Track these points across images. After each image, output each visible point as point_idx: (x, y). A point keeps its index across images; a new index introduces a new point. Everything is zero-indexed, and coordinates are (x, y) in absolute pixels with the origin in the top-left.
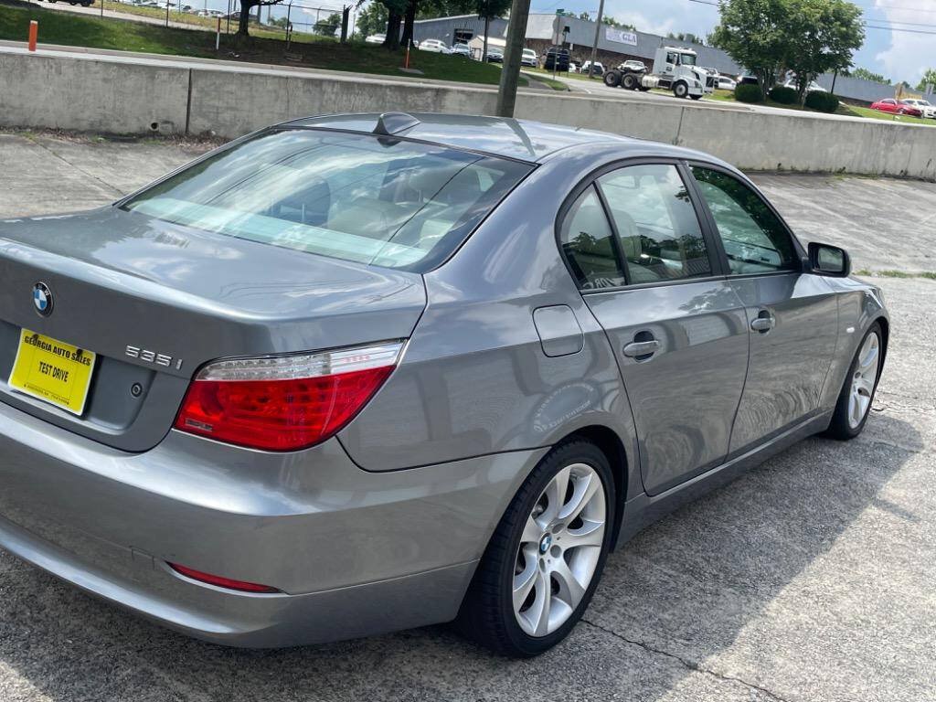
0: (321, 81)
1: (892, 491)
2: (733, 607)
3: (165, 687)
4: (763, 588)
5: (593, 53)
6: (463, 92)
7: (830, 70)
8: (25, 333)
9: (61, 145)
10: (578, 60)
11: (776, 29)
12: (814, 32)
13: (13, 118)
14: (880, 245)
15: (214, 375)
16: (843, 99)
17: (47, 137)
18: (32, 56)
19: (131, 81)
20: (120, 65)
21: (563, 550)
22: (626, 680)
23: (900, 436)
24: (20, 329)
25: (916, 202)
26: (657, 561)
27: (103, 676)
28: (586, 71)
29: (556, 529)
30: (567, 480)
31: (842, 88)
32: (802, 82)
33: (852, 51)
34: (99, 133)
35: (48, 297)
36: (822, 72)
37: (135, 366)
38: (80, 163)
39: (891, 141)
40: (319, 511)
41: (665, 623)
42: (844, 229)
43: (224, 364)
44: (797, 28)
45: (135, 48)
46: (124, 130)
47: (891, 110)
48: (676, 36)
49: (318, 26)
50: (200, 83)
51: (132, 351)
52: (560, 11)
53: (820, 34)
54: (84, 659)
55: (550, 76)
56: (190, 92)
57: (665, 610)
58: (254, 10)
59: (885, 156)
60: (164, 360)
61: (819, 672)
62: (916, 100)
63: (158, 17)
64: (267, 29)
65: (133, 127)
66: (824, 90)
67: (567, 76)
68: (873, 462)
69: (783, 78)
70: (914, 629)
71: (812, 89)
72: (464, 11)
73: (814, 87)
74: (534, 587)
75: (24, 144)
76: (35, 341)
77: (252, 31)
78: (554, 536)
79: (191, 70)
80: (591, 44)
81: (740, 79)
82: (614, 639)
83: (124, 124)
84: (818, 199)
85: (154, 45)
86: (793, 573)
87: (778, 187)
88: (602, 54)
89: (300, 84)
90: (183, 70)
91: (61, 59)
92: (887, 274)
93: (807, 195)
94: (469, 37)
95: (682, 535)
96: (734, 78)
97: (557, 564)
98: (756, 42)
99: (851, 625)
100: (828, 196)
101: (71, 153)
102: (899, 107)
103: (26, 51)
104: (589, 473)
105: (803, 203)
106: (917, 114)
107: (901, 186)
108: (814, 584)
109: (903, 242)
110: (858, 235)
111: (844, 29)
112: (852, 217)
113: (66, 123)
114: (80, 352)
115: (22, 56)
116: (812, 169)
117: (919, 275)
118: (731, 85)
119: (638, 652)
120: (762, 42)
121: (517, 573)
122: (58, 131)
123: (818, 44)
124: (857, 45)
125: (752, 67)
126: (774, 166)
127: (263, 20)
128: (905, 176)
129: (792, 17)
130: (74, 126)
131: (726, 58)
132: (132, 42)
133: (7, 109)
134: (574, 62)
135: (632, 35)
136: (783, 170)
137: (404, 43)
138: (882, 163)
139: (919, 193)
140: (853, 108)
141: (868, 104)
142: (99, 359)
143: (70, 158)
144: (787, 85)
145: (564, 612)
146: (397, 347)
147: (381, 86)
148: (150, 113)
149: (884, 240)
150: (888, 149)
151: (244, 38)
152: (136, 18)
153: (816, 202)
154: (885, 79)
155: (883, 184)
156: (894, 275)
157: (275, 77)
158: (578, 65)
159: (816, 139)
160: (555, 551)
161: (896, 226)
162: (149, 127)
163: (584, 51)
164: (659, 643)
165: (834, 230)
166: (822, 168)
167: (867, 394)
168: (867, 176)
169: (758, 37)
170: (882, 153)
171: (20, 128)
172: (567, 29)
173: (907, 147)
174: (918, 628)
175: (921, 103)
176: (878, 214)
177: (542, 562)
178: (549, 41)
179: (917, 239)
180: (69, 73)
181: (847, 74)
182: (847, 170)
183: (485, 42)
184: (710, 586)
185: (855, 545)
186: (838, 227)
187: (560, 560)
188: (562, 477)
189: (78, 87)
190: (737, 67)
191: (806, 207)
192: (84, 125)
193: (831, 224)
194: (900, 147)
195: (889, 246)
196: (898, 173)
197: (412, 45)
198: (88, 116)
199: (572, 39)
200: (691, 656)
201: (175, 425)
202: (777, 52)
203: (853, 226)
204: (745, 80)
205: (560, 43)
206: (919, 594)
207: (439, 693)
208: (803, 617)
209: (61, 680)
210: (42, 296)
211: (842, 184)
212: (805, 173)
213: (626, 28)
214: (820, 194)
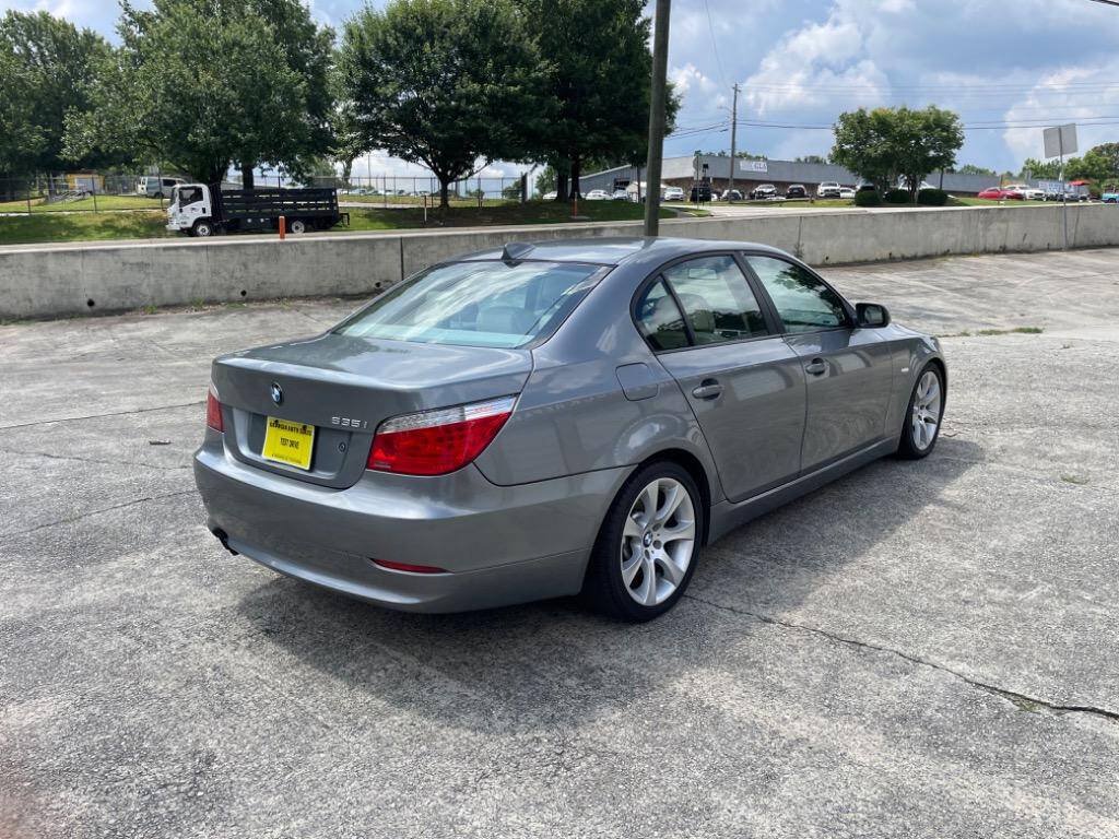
0: (502, 234)
1: (948, 492)
2: (805, 580)
3: (386, 654)
4: (829, 566)
5: (731, 183)
6: (615, 228)
7: (937, 170)
8: (270, 420)
9: (310, 308)
10: (719, 190)
11: (885, 142)
12: (918, 139)
13: (274, 292)
14: (980, 310)
15: (390, 430)
16: (953, 193)
17: (300, 303)
18: (281, 243)
19: (357, 252)
20: (348, 241)
21: (663, 543)
22: (716, 632)
23: (965, 453)
24: (265, 418)
25: (1013, 271)
26: (749, 555)
27: (344, 651)
28: (726, 199)
29: (656, 528)
30: (657, 490)
31: (949, 184)
32: (913, 182)
33: (955, 151)
34: (337, 296)
35: (280, 393)
36: (929, 172)
37: (338, 431)
38: (324, 320)
39: (988, 223)
40: (473, 513)
41: (750, 594)
42: (948, 301)
43: (393, 421)
44: (903, 138)
45: (363, 228)
46: (356, 291)
47: (996, 197)
48: (802, 159)
49: (504, 193)
50: (409, 248)
51: (335, 420)
52: (697, 153)
53: (924, 140)
54: (331, 641)
55: (695, 207)
56: (402, 255)
57: (751, 585)
58: (451, 186)
59: (983, 236)
60: (356, 423)
61: (866, 618)
62: (1017, 186)
63: (379, 202)
64: (463, 199)
65: (363, 287)
66: (933, 187)
67: (710, 205)
68: (937, 473)
69: (896, 182)
70: (947, 585)
71: (922, 187)
72: (618, 164)
73: (925, 186)
74: (640, 569)
75: (283, 310)
76: (276, 424)
77: (452, 203)
78: (655, 534)
79: (401, 239)
80: (726, 175)
81: (858, 187)
82: (710, 607)
83: (356, 286)
84: (926, 278)
85: (378, 224)
86: (855, 554)
87: (888, 272)
88: (739, 183)
89: (486, 238)
90: (395, 239)
91: (303, 242)
92: (984, 333)
93: (914, 277)
94: (627, 184)
95: (771, 536)
96: (853, 187)
97: (660, 554)
98: (869, 156)
99: (896, 586)
100: (936, 275)
101: (317, 313)
102: (1002, 193)
103: (279, 240)
104: (674, 486)
105: (912, 283)
106: (1019, 197)
107: (1001, 259)
108: (871, 560)
109: (1000, 306)
110: (960, 304)
111: (945, 134)
112: (956, 290)
113: (312, 290)
114: (304, 428)
115: (275, 244)
116: (920, 254)
117: (1013, 331)
118: (852, 194)
119: (726, 614)
120: (873, 155)
121: (625, 560)
122: (307, 298)
123: (925, 150)
124: (959, 145)
125: (868, 177)
126: (885, 255)
127: (462, 194)
128: (1004, 251)
129: (897, 130)
130: (319, 292)
131: (844, 173)
132: (361, 223)
133: (268, 285)
134: (715, 192)
135: (762, 164)
136: (894, 258)
137: (572, 196)
138: (982, 241)
139: (1017, 263)
140: (961, 199)
141: (975, 194)
142: (317, 429)
143: (316, 316)
144: (900, 188)
145: (670, 589)
146: (513, 400)
147: (549, 232)
148: (374, 275)
149: (983, 306)
150: (986, 229)
151: (445, 209)
152: (362, 205)
153: (923, 281)
154: (991, 171)
155: (985, 260)
156: (991, 333)
157: (465, 235)
158: (719, 194)
159: (920, 228)
160: (657, 544)
161: (995, 293)
162: (374, 286)
163: (722, 182)
164: (744, 607)
165: (940, 302)
166: (928, 252)
167: (933, 422)
168: (970, 254)
169: (871, 151)
170: (981, 233)
171: (279, 299)
172: (706, 166)
173: (1003, 226)
174: (950, 584)
175: (1022, 188)
176: (979, 285)
177: (647, 553)
178: (692, 178)
179: (1013, 301)
180: (311, 252)
181: (952, 171)
182: (951, 252)
183: (639, 186)
184: (788, 568)
185: (909, 532)
186: (943, 300)
187: (662, 550)
188: (652, 488)
189: (318, 262)
190: (854, 178)
191: (914, 286)
192: (326, 291)
193: (935, 298)
194: (995, 226)
195: (989, 310)
196: (998, 249)
197: (579, 196)
198: (329, 283)
199: (711, 174)
200: (767, 613)
201: (367, 466)
202: (888, 160)
203: (955, 297)
204: (863, 188)
205: (700, 178)
206: (956, 561)
207: (577, 648)
208: (859, 583)
209: (315, 654)
210: (276, 392)
211: (947, 264)
212: (914, 258)
213: (758, 158)
214: (926, 275)
